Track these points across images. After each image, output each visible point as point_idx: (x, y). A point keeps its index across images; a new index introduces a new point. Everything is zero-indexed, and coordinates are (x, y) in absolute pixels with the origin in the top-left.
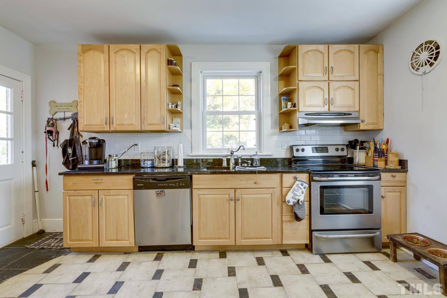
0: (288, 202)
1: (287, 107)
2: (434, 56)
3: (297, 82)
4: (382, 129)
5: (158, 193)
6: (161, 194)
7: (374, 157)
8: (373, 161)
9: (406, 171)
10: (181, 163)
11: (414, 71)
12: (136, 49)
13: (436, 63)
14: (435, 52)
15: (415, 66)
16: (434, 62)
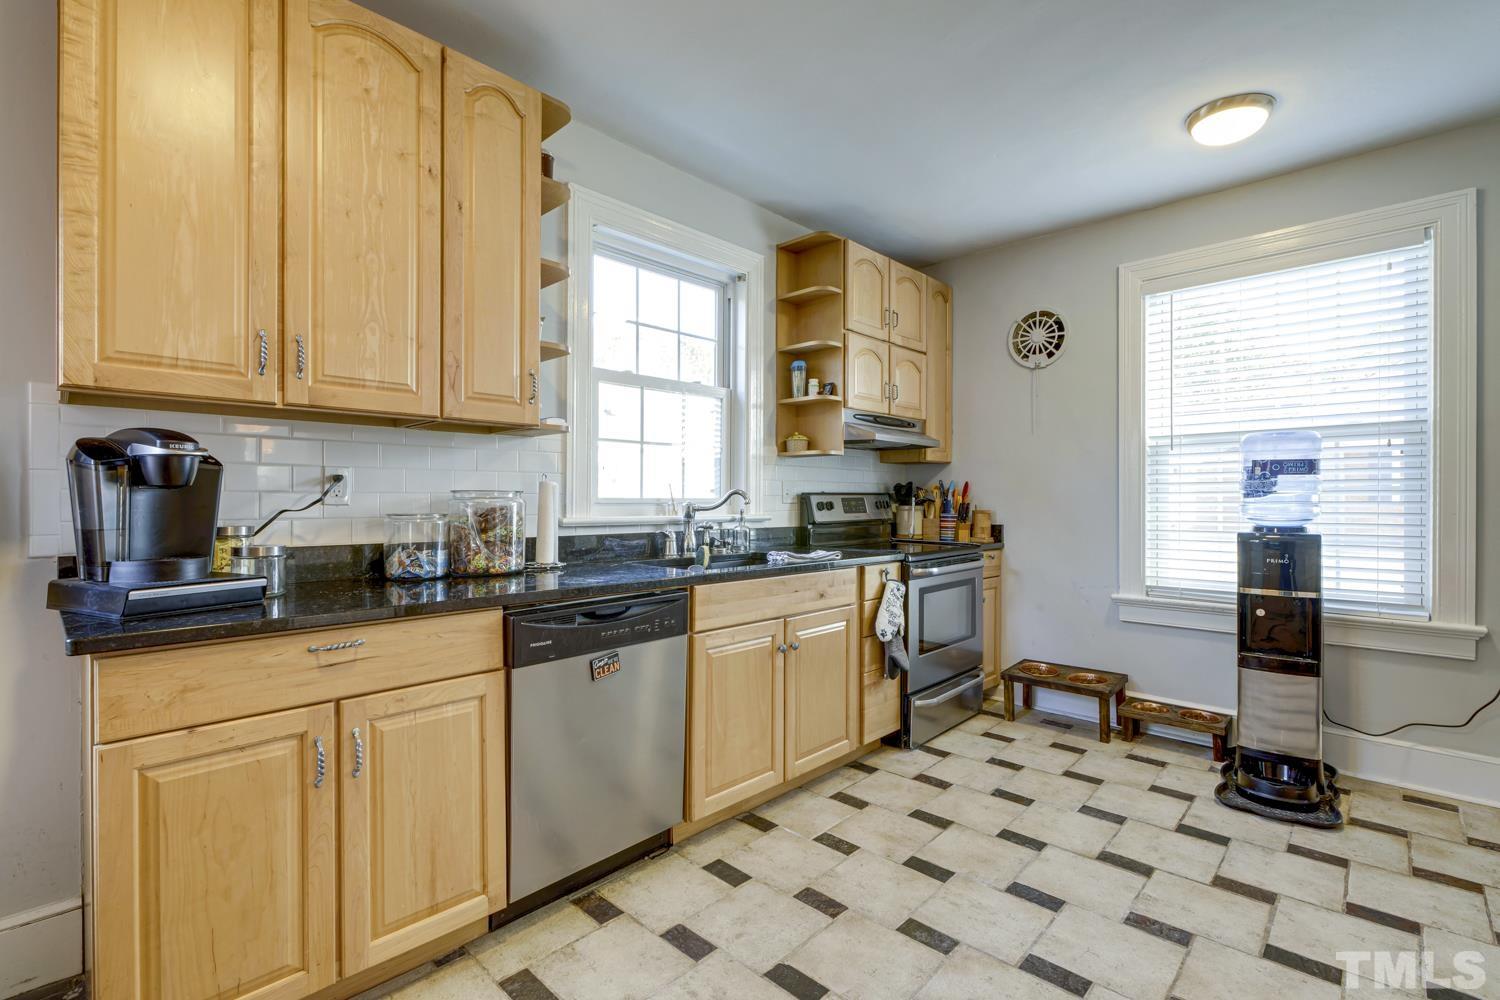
0: (882, 635)
1: (806, 393)
2: (1055, 341)
3: (843, 331)
4: (948, 463)
5: (600, 667)
6: (612, 669)
7: (941, 521)
8: (938, 529)
9: (1001, 549)
10: (549, 554)
11: (1018, 359)
12: (426, 58)
13: (1057, 353)
14: (1057, 334)
15: (1024, 351)
16: (1054, 351)
